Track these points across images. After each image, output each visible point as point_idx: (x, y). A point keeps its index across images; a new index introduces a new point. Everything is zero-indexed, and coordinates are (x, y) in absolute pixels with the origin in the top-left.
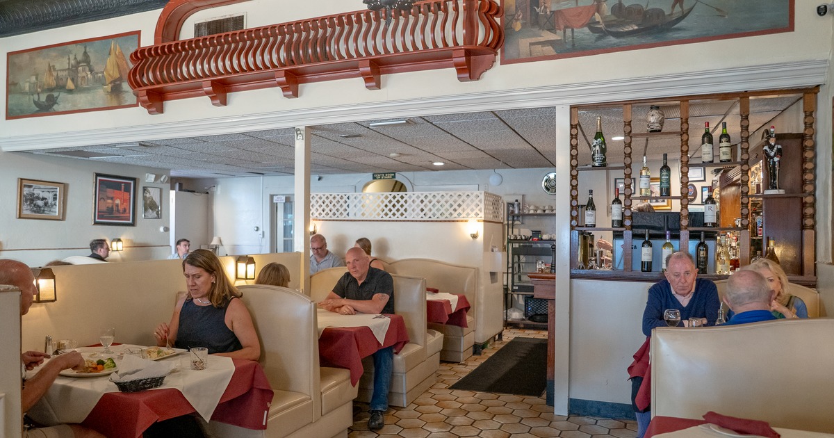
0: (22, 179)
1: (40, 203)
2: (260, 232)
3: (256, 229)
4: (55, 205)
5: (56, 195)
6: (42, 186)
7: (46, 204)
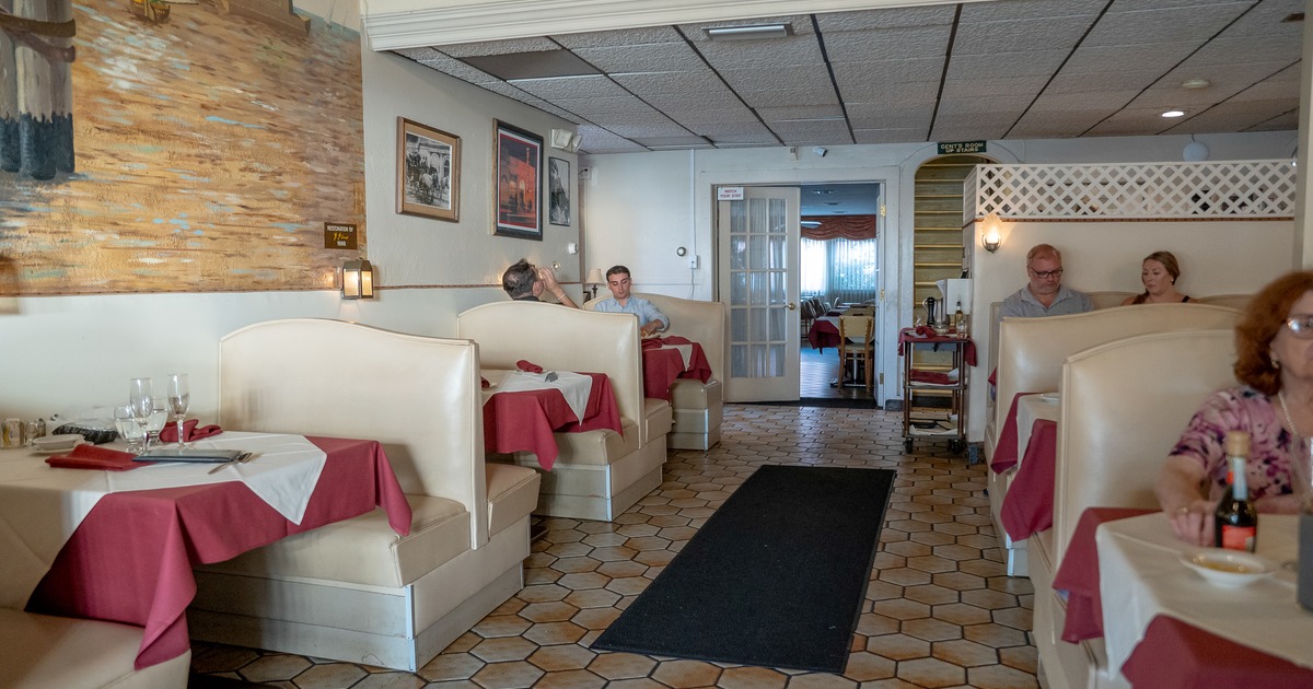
0: (406, 121)
1: (427, 178)
2: (691, 257)
3: (681, 252)
4: (447, 185)
5: (447, 163)
6: (430, 141)
7: (435, 181)
